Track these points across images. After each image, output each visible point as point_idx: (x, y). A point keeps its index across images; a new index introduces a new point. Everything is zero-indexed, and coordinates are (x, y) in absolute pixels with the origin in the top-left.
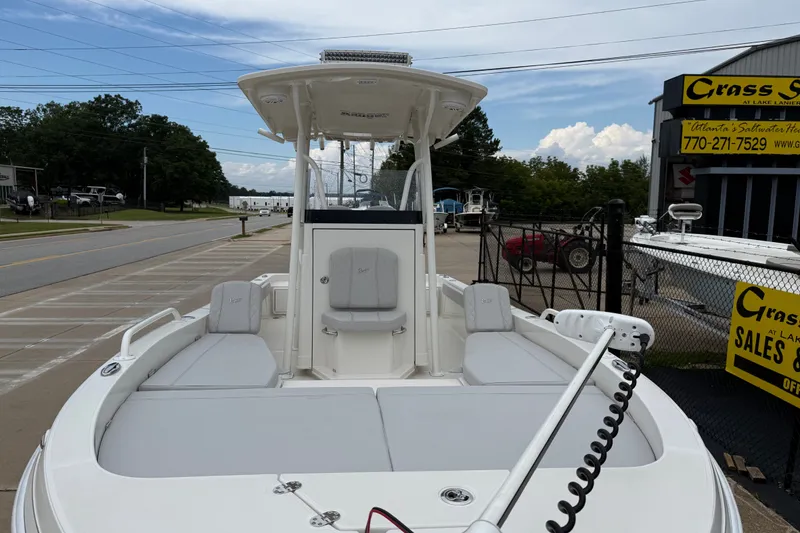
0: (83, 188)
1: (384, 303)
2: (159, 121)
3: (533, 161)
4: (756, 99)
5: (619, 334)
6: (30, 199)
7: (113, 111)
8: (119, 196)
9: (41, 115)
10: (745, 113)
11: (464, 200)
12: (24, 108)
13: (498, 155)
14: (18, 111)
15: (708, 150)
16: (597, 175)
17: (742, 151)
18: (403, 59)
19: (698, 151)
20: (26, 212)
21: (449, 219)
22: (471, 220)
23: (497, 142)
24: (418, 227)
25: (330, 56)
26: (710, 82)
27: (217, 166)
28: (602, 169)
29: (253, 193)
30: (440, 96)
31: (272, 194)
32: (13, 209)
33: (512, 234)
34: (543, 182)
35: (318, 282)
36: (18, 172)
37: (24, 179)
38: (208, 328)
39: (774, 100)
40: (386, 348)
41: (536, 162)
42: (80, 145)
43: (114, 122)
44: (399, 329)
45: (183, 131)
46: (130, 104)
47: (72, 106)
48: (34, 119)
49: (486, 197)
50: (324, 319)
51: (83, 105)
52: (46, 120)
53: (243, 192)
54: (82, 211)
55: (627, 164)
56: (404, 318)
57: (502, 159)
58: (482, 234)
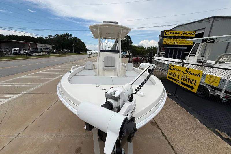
0: (63, 49)
1: (113, 66)
2: (75, 38)
3: (138, 46)
4: (176, 35)
5: (150, 66)
6: (55, 51)
7: (67, 36)
8: (69, 51)
9: (55, 36)
10: (174, 37)
11: (126, 52)
12: (52, 35)
13: (132, 45)
14: (51, 36)
15: (167, 44)
16: (149, 49)
17: (173, 44)
18: (117, 23)
19: (166, 44)
20: (54, 53)
21: (124, 55)
22: (127, 56)
23: (132, 42)
24: (119, 53)
25: (104, 22)
26: (169, 32)
27: (85, 46)
28: (149, 48)
29: (91, 51)
30: (123, 30)
31: (94, 51)
32: (52, 52)
33: (134, 58)
34: (140, 50)
35: (102, 62)
36: (52, 46)
37: (53, 47)
38: (85, 69)
39: (180, 35)
40: (113, 73)
41: (139, 46)
42: (62, 42)
43: (68, 38)
44: (115, 70)
45: (79, 40)
46: (70, 35)
47: (60, 35)
48: (54, 37)
49: (130, 52)
50: (103, 68)
51: (62, 35)
52: (56, 37)
53: (89, 51)
54: (63, 53)
55: (154, 47)
56: (116, 68)
57: (133, 45)
58: (129, 58)
